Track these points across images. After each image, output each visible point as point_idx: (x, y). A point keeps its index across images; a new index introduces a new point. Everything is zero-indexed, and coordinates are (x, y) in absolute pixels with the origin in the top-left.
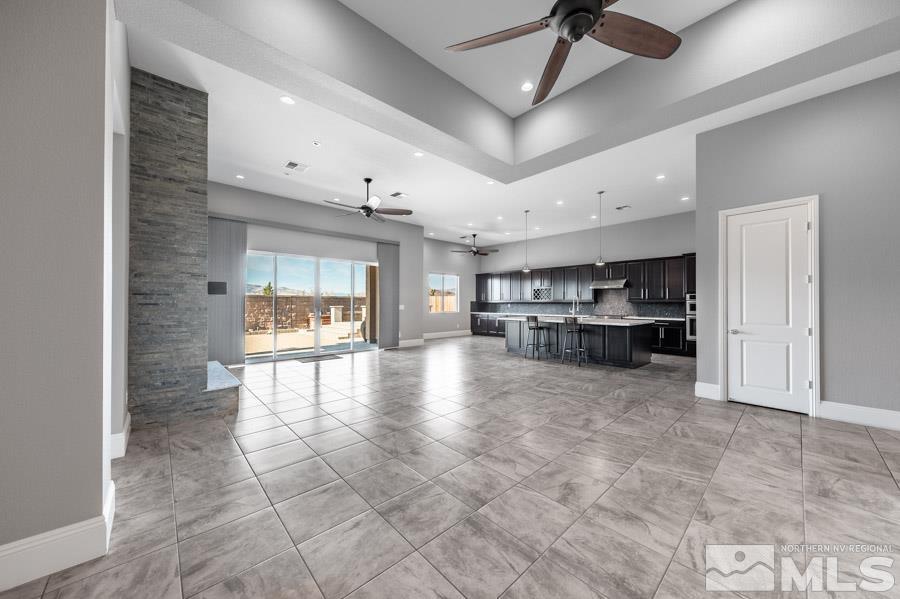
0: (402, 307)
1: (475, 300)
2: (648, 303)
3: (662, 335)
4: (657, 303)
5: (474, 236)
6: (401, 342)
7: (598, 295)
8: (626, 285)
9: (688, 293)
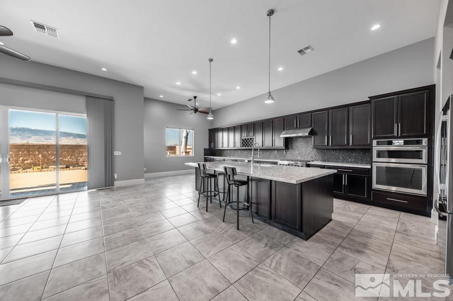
0: (116, 153)
1: (208, 148)
2: (333, 150)
3: (345, 181)
4: (340, 150)
5: (195, 97)
6: (116, 183)
7: (288, 142)
8: (312, 133)
9: (375, 138)
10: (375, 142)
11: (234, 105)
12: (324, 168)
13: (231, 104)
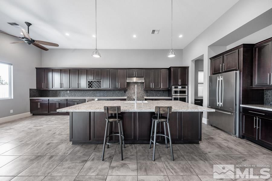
9: (173, 85)
10: (173, 87)
11: (75, 50)
12: (153, 100)
13: (71, 48)
